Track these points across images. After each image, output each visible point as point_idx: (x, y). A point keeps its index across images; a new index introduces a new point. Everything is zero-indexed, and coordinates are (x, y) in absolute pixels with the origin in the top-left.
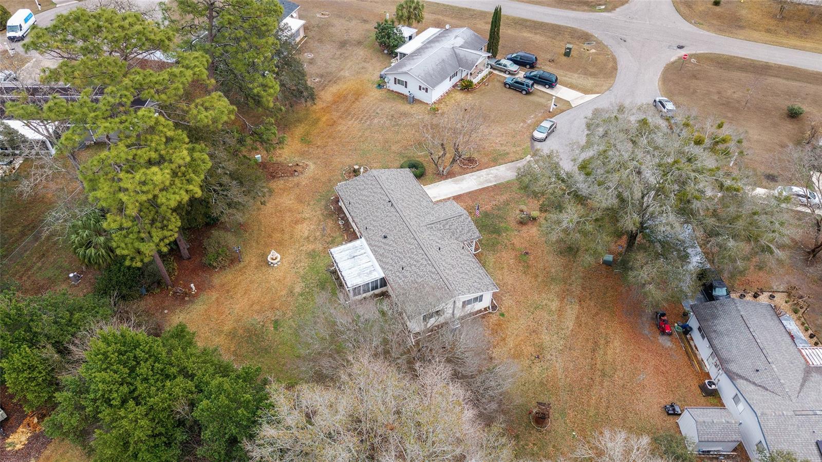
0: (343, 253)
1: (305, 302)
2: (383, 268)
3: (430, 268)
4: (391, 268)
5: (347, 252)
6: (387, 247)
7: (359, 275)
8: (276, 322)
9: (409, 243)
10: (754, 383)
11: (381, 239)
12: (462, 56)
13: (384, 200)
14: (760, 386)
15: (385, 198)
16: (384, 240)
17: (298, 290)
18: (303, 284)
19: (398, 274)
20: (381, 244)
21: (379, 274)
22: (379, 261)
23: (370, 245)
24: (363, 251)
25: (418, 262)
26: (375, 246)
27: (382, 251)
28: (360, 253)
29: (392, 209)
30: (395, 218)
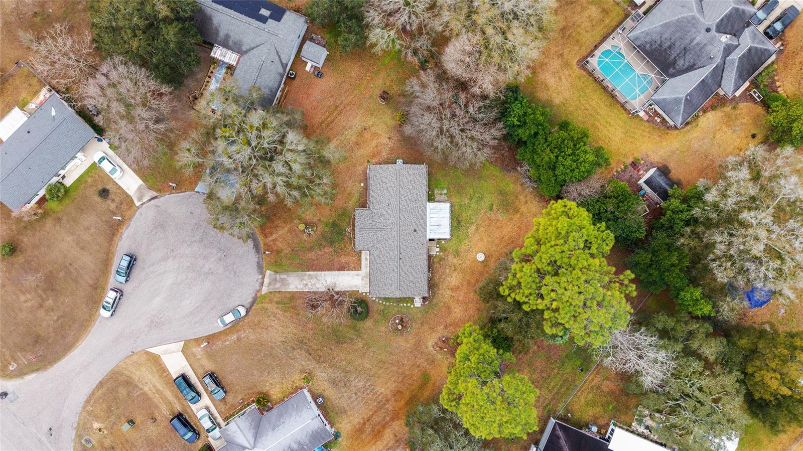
0: (443, 231)
1: (472, 217)
2: (426, 208)
3: (402, 192)
4: (422, 206)
5: (441, 231)
6: (417, 222)
7: (441, 210)
8: (491, 210)
9: (404, 217)
10: (279, 57)
11: (418, 231)
12: (252, 431)
13: (403, 262)
14: (278, 55)
15: (402, 264)
16: (417, 229)
17: (473, 228)
18: (469, 231)
19: (420, 200)
20: (420, 227)
21: (430, 205)
22: (425, 215)
23: (426, 231)
24: (432, 227)
25: (406, 200)
26: (423, 228)
27: (421, 221)
28: (434, 227)
29: (402, 251)
30: (404, 244)
